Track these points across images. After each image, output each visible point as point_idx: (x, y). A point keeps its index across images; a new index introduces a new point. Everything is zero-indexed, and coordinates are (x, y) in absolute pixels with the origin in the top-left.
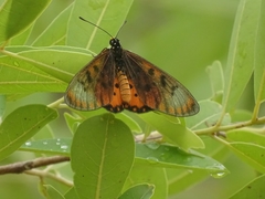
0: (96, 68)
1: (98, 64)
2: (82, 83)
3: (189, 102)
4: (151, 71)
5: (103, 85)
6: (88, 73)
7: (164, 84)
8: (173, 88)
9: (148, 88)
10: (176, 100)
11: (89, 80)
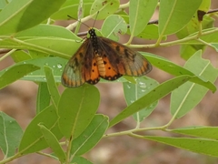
0: (81, 54)
1: (82, 51)
2: (73, 67)
3: (145, 64)
4: (118, 48)
5: (86, 66)
6: (76, 59)
7: (127, 55)
8: (133, 57)
9: (118, 61)
10: (137, 65)
11: (77, 64)
